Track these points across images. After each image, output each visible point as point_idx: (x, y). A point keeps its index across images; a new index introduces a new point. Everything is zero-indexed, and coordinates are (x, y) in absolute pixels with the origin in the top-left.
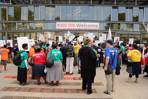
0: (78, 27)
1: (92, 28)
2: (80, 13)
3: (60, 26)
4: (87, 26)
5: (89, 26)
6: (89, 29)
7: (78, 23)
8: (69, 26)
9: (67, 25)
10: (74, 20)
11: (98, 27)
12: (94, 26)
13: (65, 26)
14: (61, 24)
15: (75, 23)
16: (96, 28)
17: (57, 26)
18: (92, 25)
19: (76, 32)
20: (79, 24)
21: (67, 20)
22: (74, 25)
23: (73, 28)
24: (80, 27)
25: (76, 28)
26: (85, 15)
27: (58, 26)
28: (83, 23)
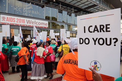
0: (28, 23)
1: (42, 26)
2: (31, 9)
3: (6, 20)
4: (37, 23)
5: (39, 24)
6: (39, 26)
7: (28, 19)
8: (18, 21)
9: (16, 20)
10: (24, 15)
11: (48, 25)
12: (44, 24)
13: (13, 20)
14: (8, 18)
15: (26, 19)
16: (45, 26)
17: (1, 19)
18: (42, 23)
19: (25, 29)
20: (29, 21)
21: (15, 14)
22: (24, 21)
23: (22, 24)
24: (30, 23)
25: (26, 24)
26: (35, 13)
27: (4, 20)
28: (33, 20)
